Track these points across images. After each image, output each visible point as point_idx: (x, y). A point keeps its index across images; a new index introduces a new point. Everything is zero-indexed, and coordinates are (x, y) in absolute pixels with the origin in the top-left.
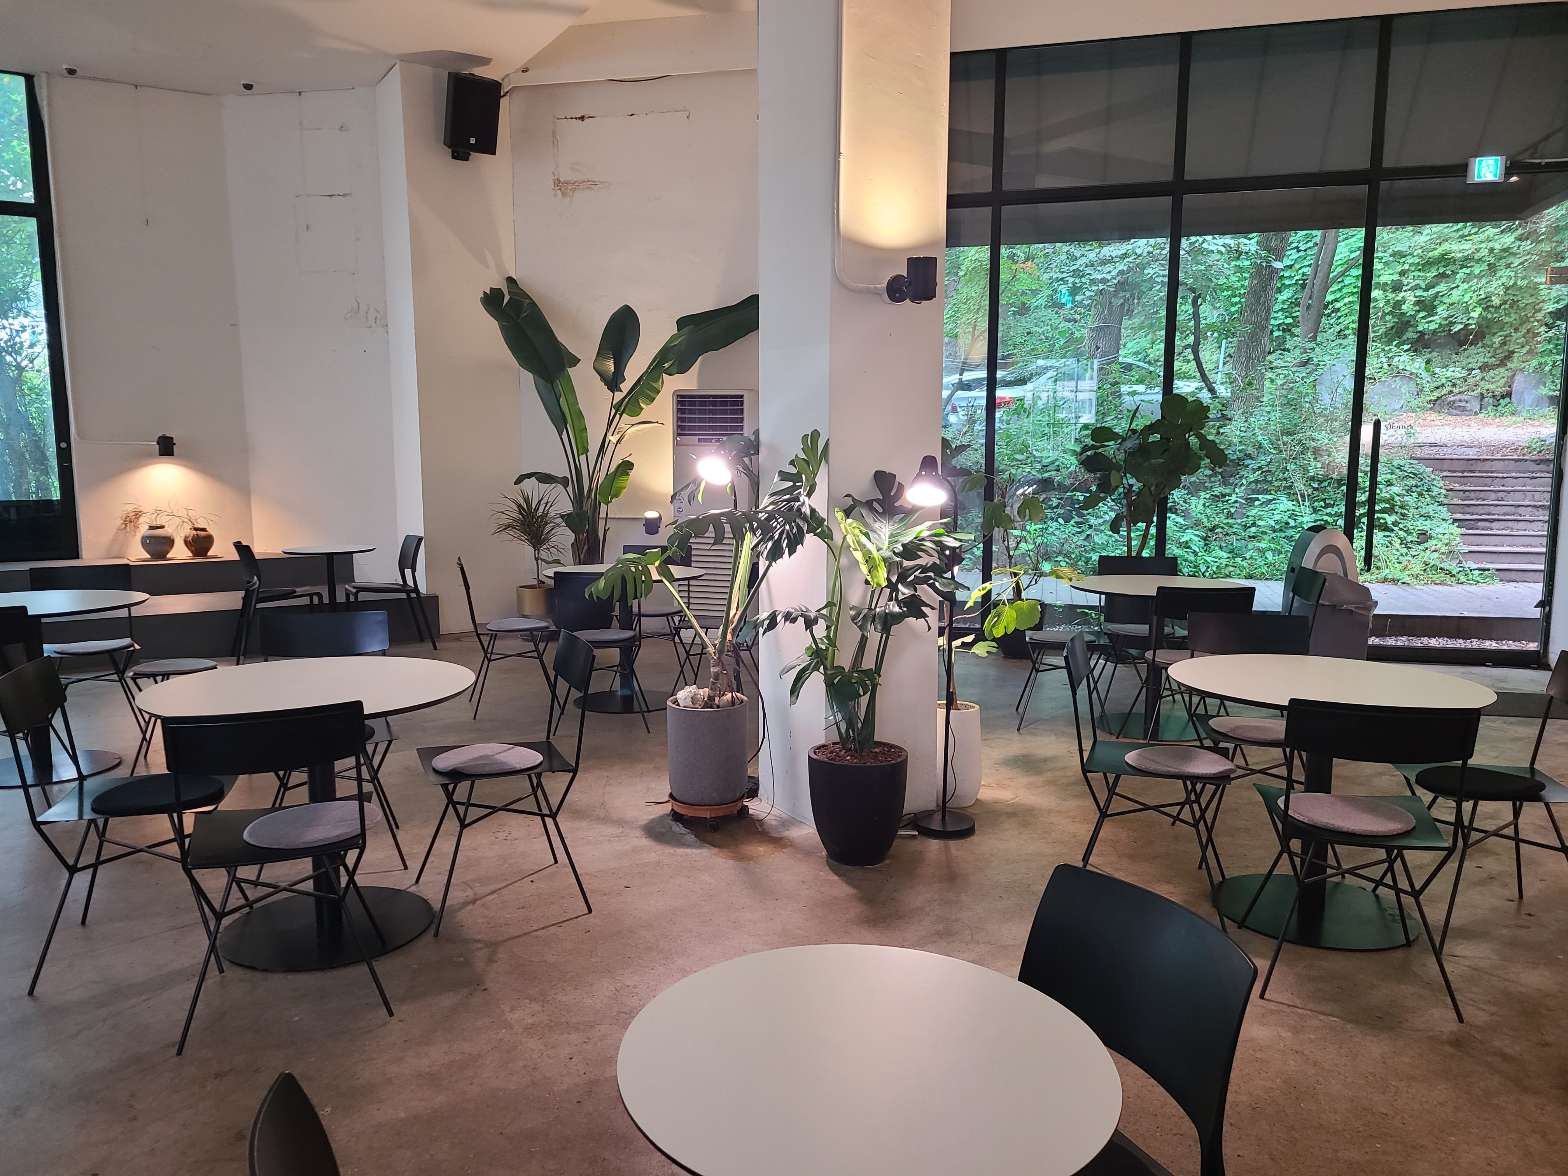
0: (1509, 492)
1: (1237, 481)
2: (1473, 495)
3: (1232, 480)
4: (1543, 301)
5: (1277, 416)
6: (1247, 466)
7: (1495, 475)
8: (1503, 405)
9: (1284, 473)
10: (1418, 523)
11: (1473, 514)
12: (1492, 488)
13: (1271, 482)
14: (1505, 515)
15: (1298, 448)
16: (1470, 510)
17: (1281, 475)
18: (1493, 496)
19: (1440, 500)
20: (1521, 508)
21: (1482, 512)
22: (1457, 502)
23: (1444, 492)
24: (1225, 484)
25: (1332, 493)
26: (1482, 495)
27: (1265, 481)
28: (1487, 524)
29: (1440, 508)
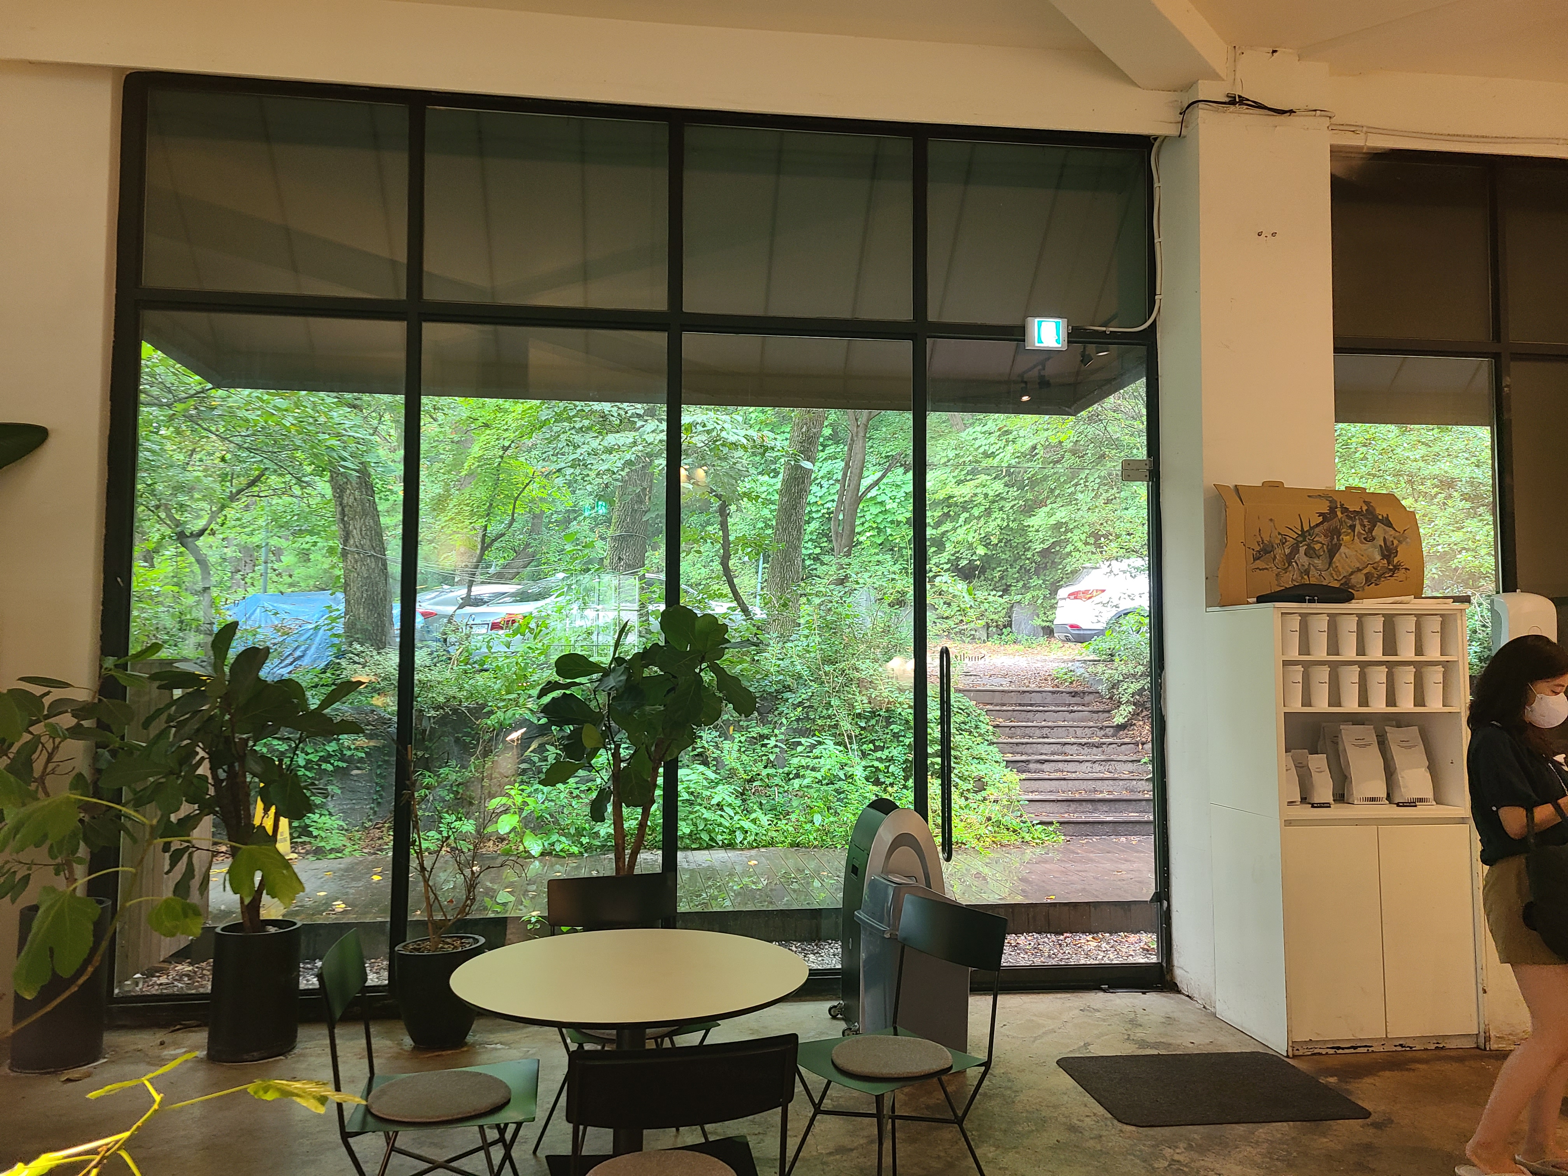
0: (1052, 728)
1: (776, 719)
2: (1018, 731)
3: (770, 717)
4: (1031, 541)
5: (816, 641)
6: (787, 700)
7: (1034, 708)
8: (1006, 633)
9: (827, 709)
10: (973, 767)
11: (1022, 754)
12: (1034, 724)
13: (814, 720)
14: (1053, 754)
15: (841, 680)
16: (1020, 748)
17: (825, 712)
18: (1038, 732)
19: (989, 738)
20: (1067, 746)
21: (1031, 751)
22: (1005, 741)
23: (991, 728)
24: (763, 721)
25: (881, 733)
26: (1028, 731)
27: (808, 718)
28: (1039, 766)
29: (991, 747)
